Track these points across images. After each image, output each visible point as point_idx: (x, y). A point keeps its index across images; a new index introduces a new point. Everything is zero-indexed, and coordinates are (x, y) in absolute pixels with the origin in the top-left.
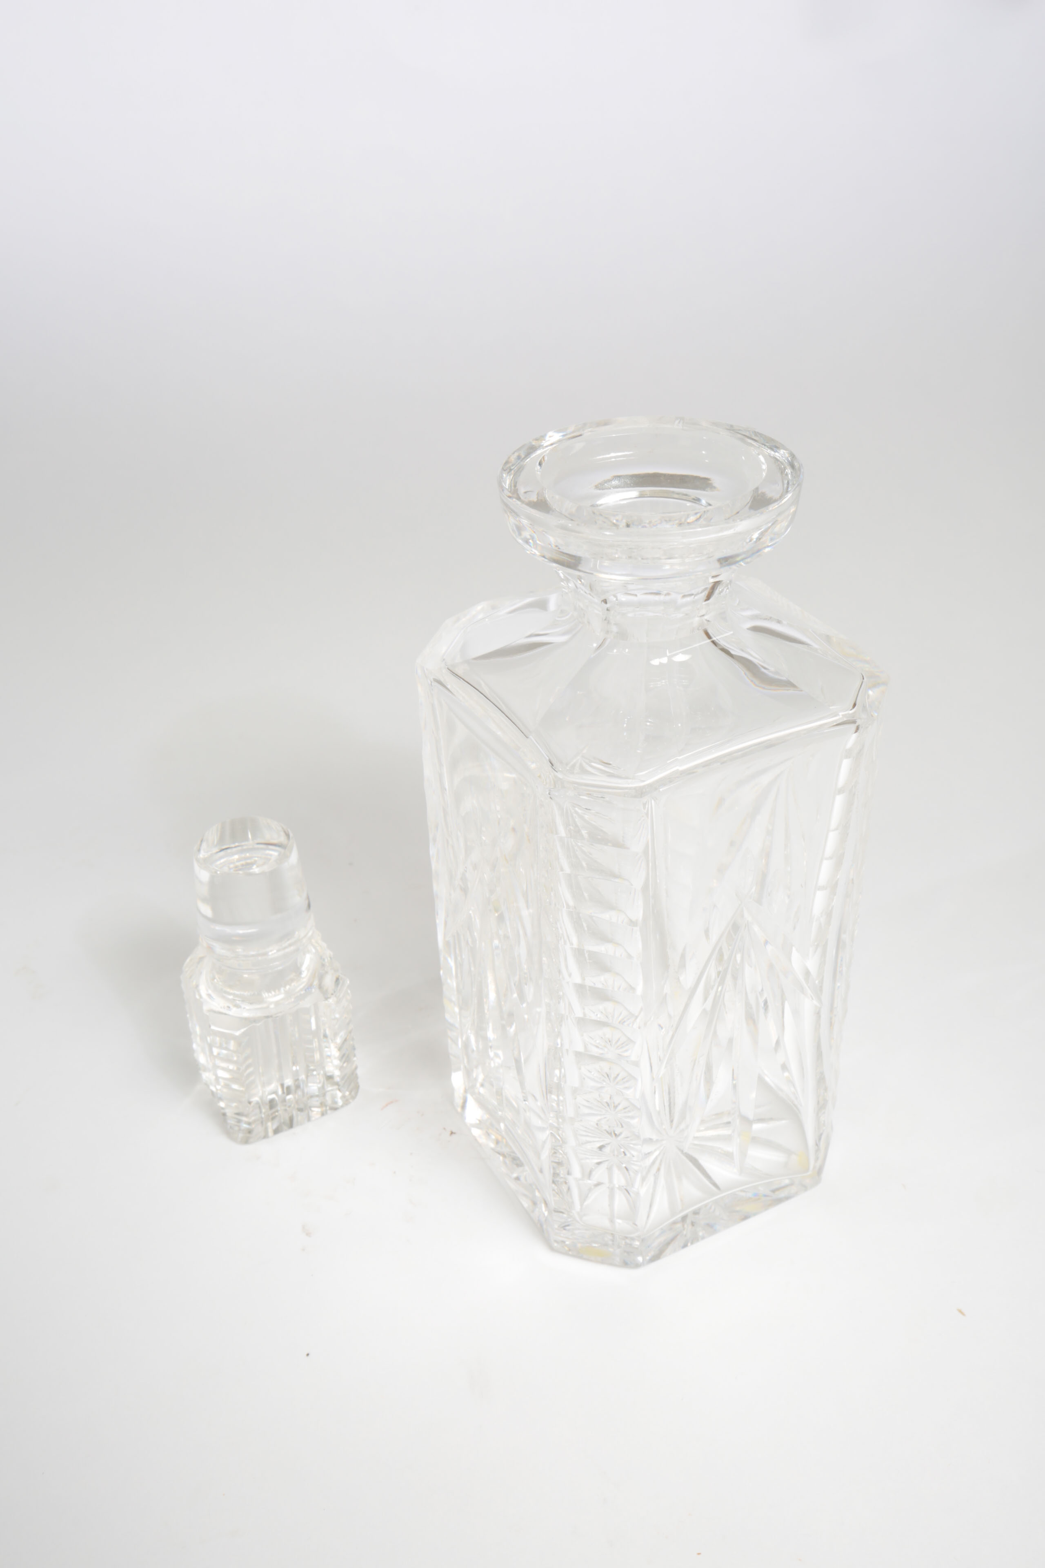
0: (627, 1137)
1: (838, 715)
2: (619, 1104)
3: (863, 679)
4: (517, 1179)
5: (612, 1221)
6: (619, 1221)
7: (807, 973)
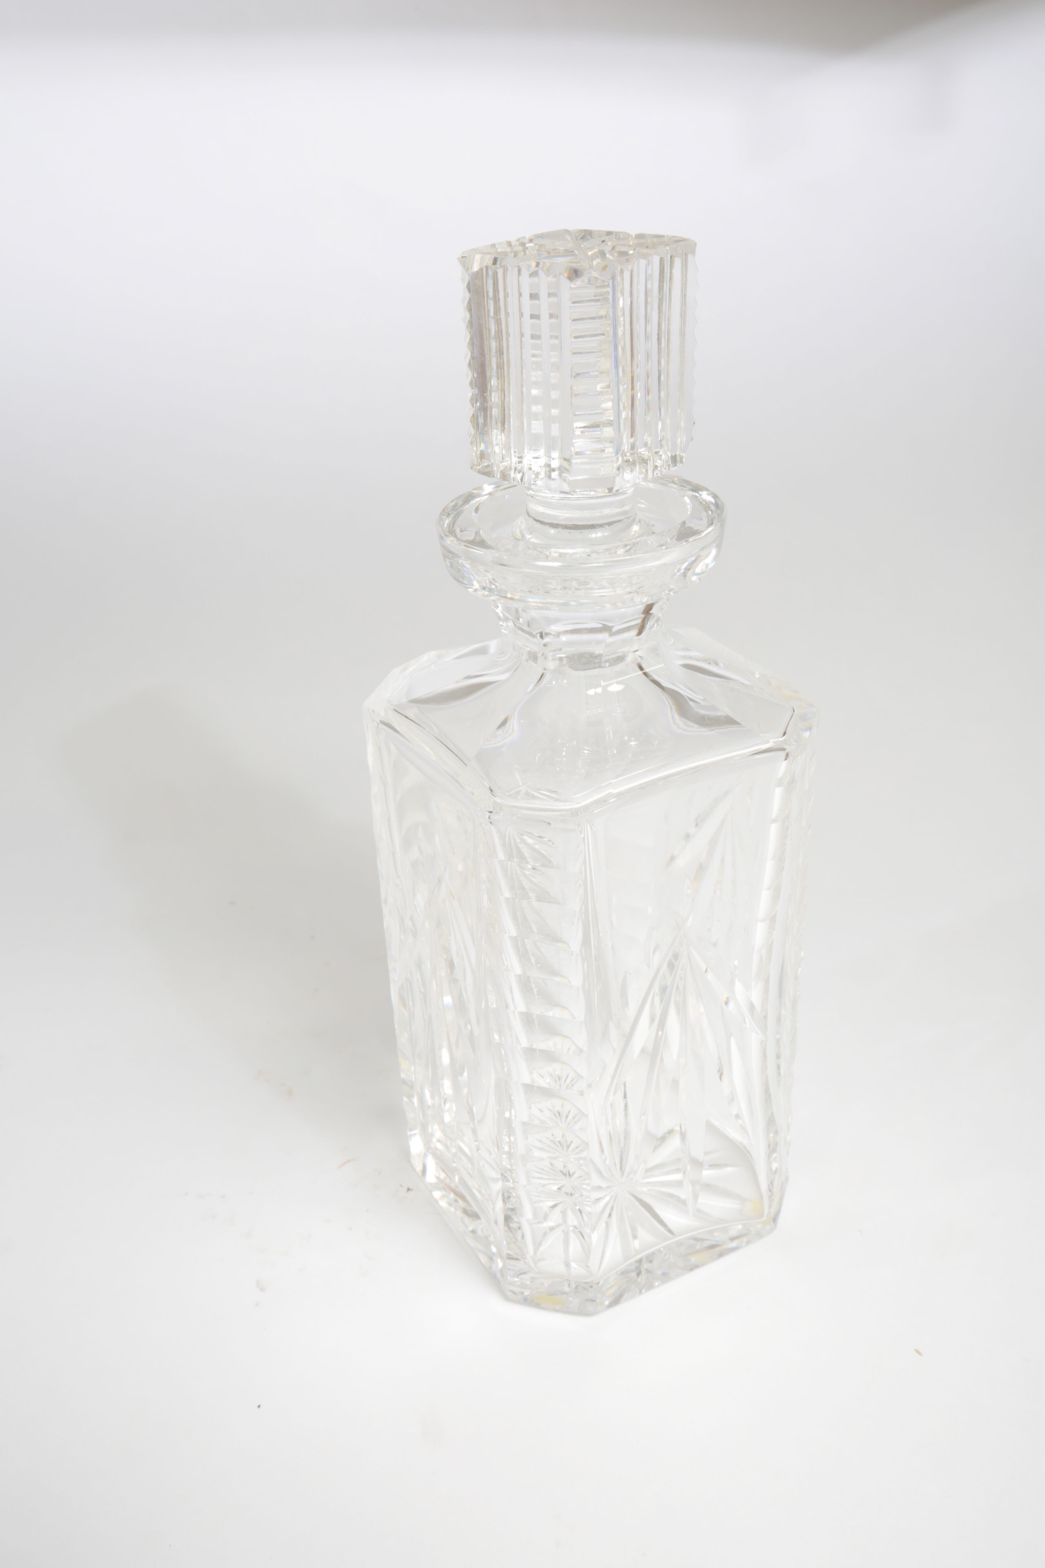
0: (581, 1177)
1: (769, 742)
2: (571, 1142)
3: (794, 711)
4: (473, 1232)
5: (568, 1265)
6: (573, 1265)
7: (752, 1007)
